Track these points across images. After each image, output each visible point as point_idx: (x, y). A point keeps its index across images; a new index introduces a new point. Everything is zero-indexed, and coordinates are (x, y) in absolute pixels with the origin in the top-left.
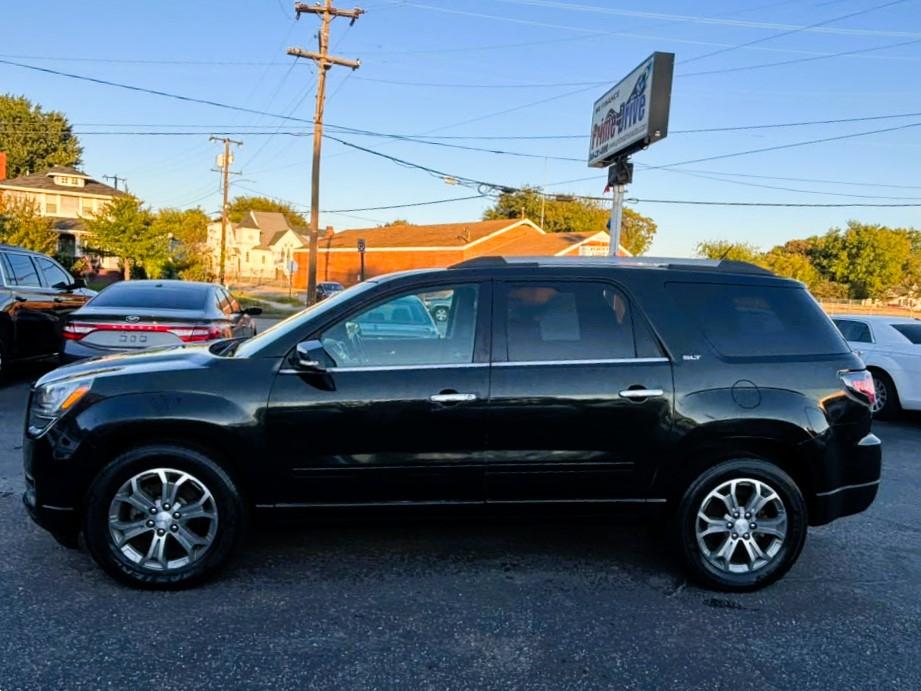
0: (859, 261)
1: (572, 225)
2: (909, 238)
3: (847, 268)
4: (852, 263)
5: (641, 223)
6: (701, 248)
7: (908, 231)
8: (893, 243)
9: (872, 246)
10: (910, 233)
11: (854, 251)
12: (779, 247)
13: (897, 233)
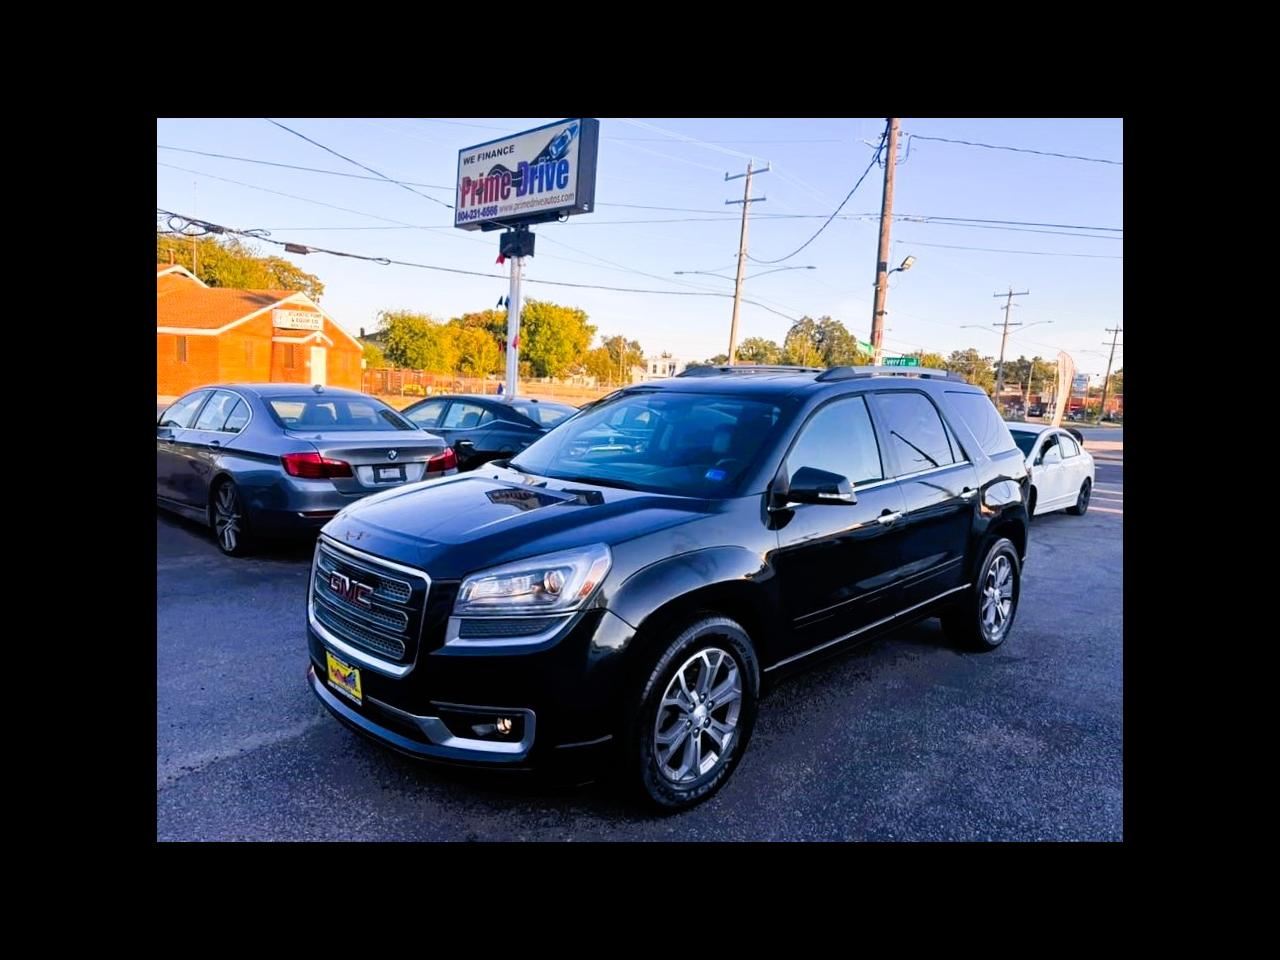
0: (537, 338)
1: (218, 276)
2: (576, 317)
3: (527, 345)
4: (531, 341)
5: (303, 282)
6: (381, 317)
7: (574, 310)
8: (566, 321)
9: (549, 324)
10: (576, 312)
11: (532, 327)
12: (456, 320)
13: (566, 311)
